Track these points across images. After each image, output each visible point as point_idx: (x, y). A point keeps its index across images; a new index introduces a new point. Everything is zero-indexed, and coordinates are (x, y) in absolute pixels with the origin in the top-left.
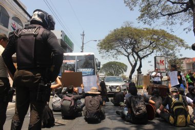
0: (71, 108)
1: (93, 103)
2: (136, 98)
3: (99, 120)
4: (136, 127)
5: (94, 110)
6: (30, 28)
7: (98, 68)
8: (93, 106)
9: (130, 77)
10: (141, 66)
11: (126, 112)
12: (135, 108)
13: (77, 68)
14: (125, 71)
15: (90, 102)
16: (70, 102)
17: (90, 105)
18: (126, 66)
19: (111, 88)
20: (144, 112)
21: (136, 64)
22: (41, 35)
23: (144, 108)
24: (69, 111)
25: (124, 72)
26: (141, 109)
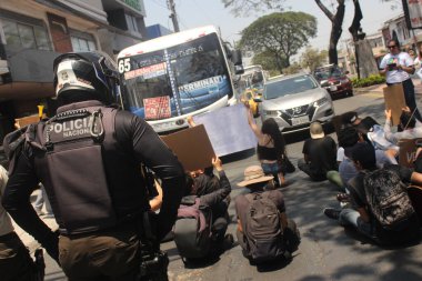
0: (202, 235)
1: (258, 216)
2: (374, 177)
3: (287, 253)
4: (391, 258)
5: (268, 234)
6: (74, 119)
7: (238, 68)
8: (262, 223)
9: (333, 54)
10: (358, 15)
11: (355, 216)
12: (380, 208)
13: (177, 86)
14: (313, 33)
15: (253, 213)
16: (195, 222)
17: (254, 223)
18: (313, 19)
19: (287, 116)
20: (407, 212)
21: (341, 9)
22: (115, 135)
23: (403, 204)
24: (198, 245)
25: (310, 39)
26: (398, 206)
